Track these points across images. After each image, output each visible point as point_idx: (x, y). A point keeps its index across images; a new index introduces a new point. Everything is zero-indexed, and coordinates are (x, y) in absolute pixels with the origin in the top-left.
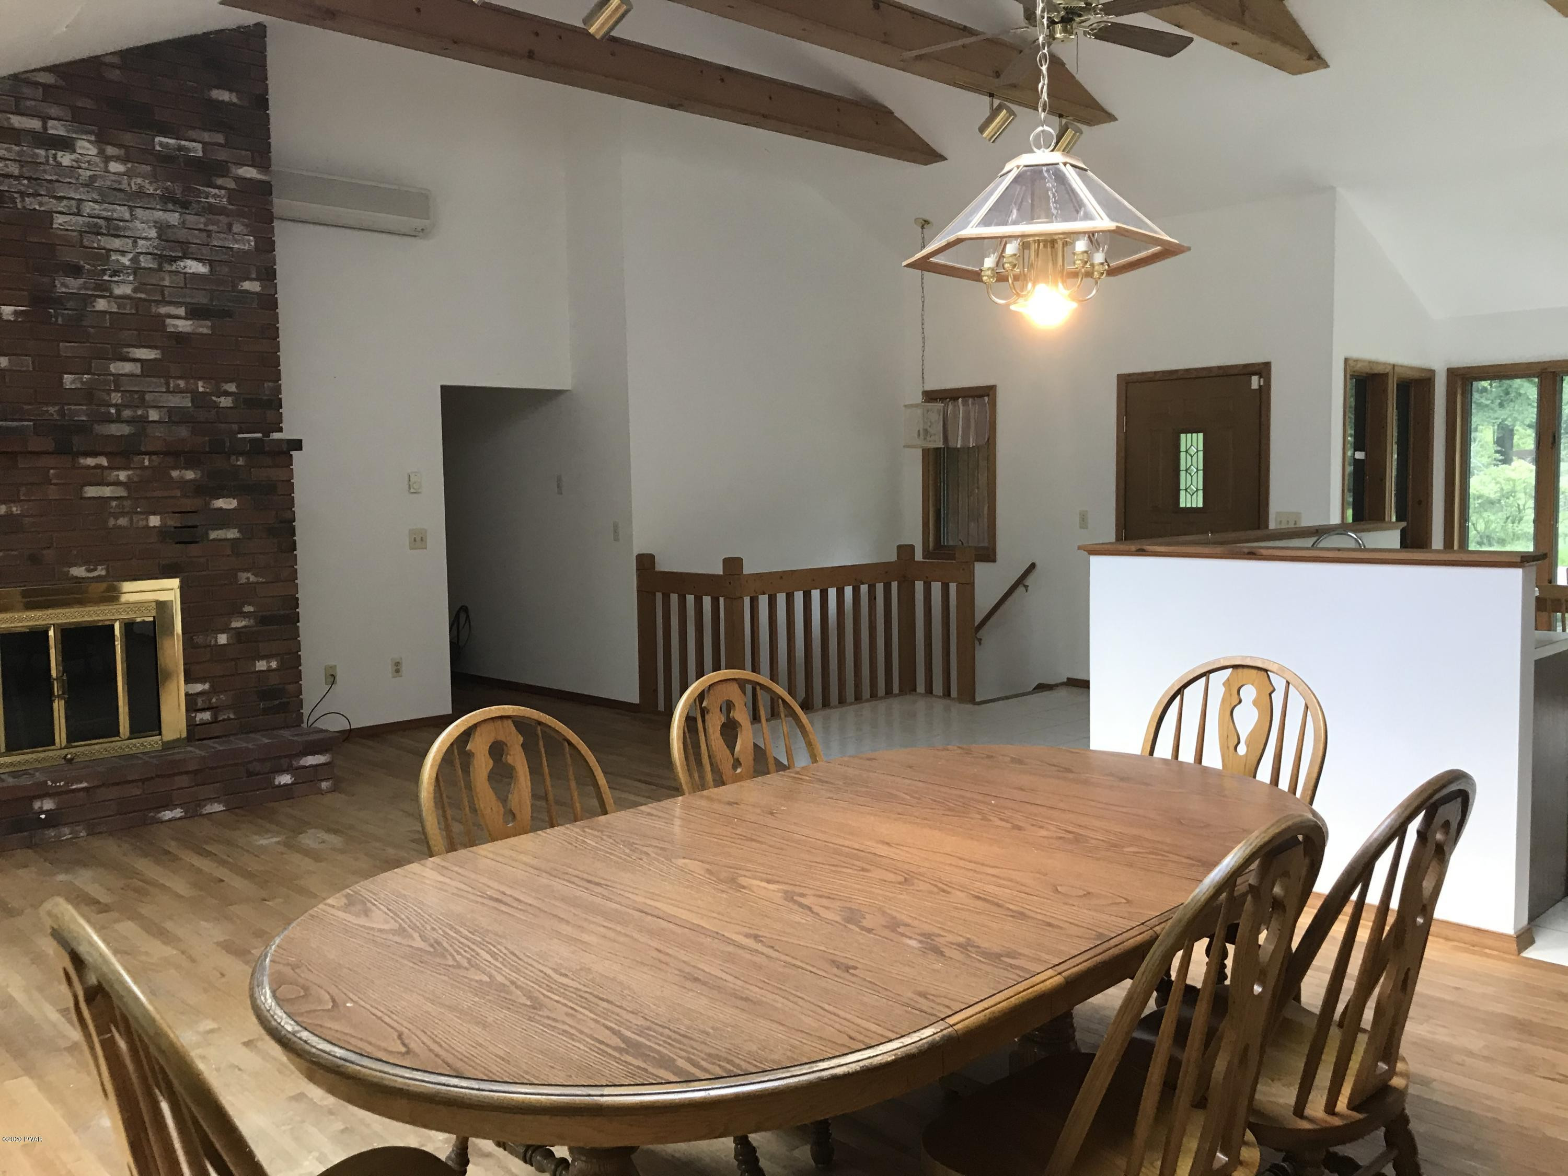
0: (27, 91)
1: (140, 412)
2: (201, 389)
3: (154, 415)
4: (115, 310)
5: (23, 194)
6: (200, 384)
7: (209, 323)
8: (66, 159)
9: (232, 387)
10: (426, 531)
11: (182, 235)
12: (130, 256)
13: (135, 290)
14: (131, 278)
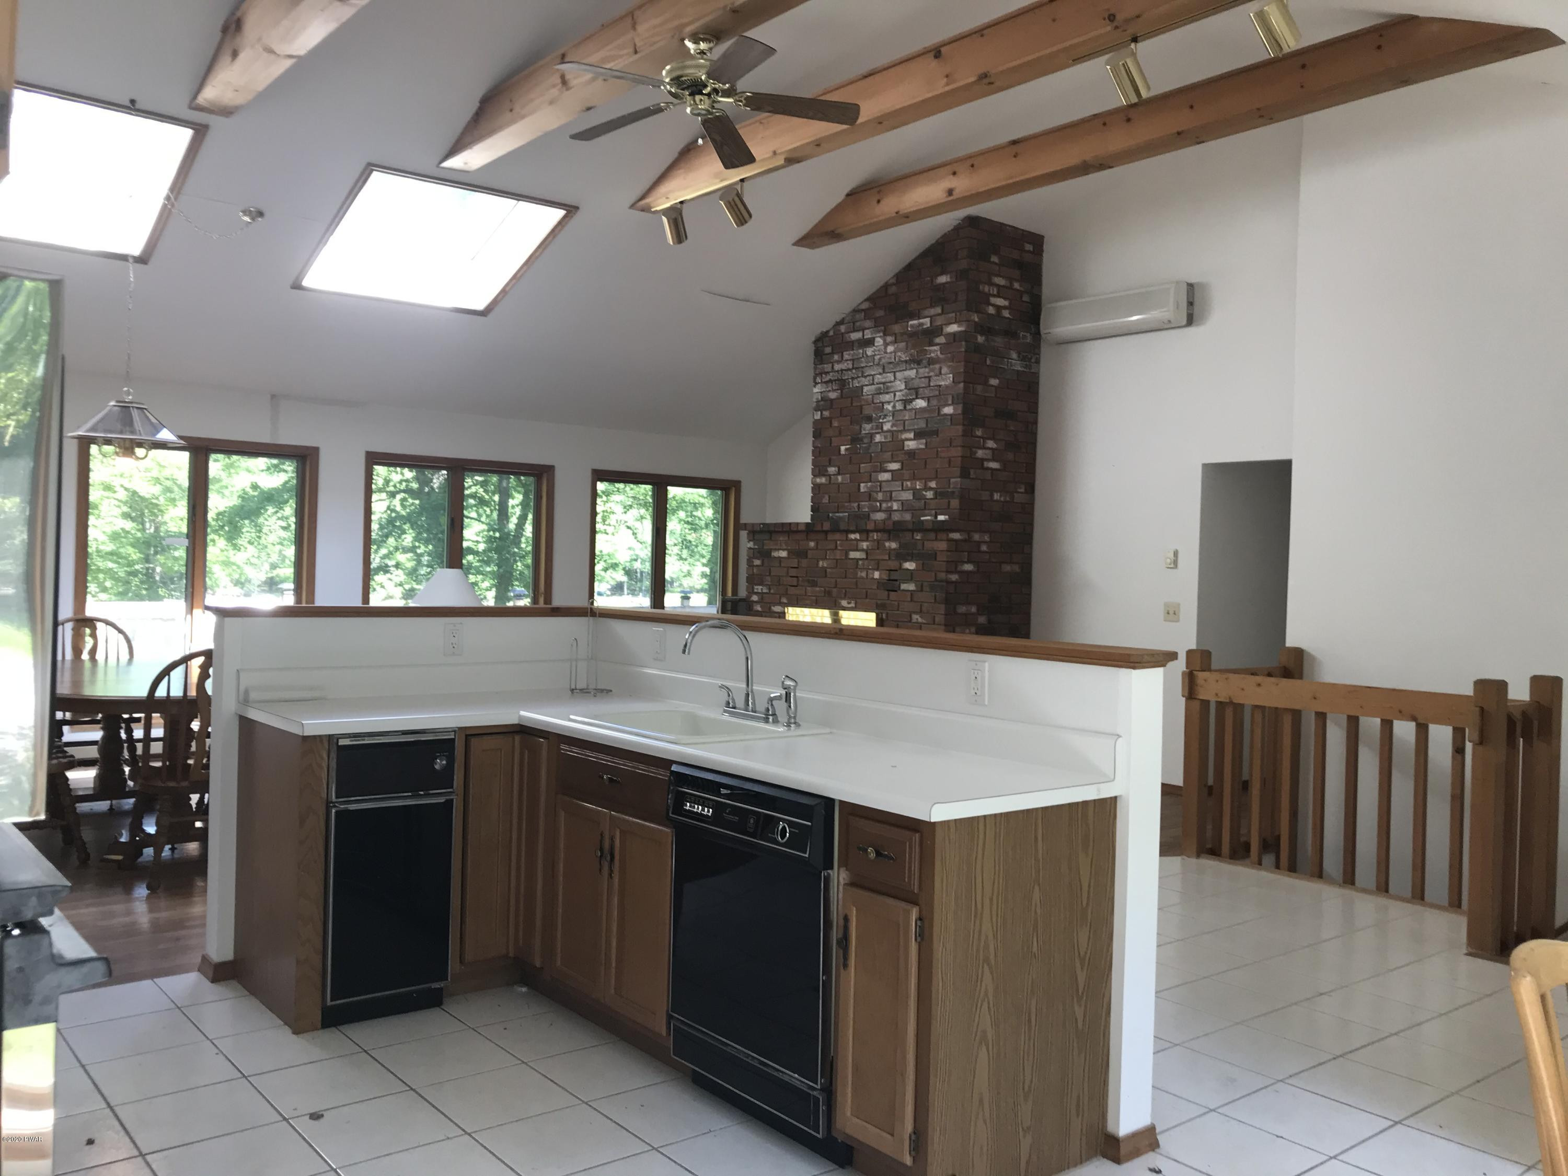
0: (858, 316)
1: (889, 505)
2: (918, 487)
3: (895, 506)
4: (883, 440)
5: (853, 379)
6: (918, 483)
7: (924, 441)
8: (869, 351)
9: (933, 484)
10: (1179, 605)
11: (916, 383)
12: (892, 404)
13: (892, 427)
14: (891, 418)
